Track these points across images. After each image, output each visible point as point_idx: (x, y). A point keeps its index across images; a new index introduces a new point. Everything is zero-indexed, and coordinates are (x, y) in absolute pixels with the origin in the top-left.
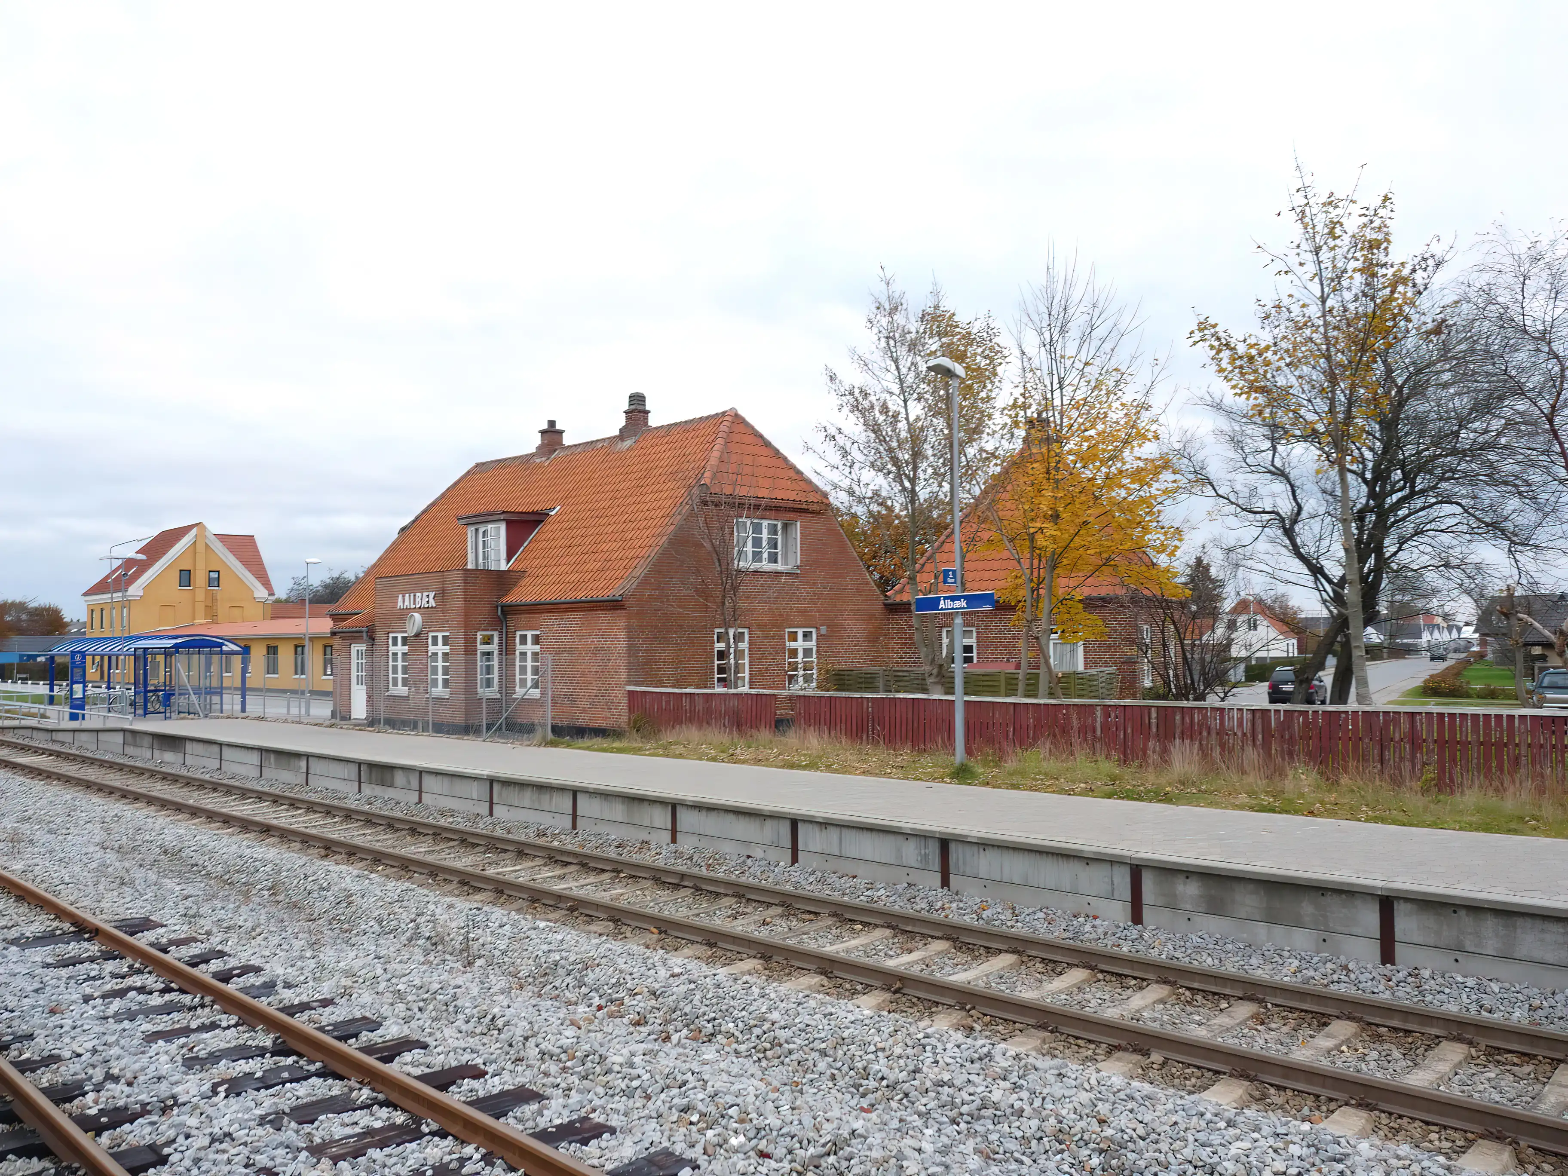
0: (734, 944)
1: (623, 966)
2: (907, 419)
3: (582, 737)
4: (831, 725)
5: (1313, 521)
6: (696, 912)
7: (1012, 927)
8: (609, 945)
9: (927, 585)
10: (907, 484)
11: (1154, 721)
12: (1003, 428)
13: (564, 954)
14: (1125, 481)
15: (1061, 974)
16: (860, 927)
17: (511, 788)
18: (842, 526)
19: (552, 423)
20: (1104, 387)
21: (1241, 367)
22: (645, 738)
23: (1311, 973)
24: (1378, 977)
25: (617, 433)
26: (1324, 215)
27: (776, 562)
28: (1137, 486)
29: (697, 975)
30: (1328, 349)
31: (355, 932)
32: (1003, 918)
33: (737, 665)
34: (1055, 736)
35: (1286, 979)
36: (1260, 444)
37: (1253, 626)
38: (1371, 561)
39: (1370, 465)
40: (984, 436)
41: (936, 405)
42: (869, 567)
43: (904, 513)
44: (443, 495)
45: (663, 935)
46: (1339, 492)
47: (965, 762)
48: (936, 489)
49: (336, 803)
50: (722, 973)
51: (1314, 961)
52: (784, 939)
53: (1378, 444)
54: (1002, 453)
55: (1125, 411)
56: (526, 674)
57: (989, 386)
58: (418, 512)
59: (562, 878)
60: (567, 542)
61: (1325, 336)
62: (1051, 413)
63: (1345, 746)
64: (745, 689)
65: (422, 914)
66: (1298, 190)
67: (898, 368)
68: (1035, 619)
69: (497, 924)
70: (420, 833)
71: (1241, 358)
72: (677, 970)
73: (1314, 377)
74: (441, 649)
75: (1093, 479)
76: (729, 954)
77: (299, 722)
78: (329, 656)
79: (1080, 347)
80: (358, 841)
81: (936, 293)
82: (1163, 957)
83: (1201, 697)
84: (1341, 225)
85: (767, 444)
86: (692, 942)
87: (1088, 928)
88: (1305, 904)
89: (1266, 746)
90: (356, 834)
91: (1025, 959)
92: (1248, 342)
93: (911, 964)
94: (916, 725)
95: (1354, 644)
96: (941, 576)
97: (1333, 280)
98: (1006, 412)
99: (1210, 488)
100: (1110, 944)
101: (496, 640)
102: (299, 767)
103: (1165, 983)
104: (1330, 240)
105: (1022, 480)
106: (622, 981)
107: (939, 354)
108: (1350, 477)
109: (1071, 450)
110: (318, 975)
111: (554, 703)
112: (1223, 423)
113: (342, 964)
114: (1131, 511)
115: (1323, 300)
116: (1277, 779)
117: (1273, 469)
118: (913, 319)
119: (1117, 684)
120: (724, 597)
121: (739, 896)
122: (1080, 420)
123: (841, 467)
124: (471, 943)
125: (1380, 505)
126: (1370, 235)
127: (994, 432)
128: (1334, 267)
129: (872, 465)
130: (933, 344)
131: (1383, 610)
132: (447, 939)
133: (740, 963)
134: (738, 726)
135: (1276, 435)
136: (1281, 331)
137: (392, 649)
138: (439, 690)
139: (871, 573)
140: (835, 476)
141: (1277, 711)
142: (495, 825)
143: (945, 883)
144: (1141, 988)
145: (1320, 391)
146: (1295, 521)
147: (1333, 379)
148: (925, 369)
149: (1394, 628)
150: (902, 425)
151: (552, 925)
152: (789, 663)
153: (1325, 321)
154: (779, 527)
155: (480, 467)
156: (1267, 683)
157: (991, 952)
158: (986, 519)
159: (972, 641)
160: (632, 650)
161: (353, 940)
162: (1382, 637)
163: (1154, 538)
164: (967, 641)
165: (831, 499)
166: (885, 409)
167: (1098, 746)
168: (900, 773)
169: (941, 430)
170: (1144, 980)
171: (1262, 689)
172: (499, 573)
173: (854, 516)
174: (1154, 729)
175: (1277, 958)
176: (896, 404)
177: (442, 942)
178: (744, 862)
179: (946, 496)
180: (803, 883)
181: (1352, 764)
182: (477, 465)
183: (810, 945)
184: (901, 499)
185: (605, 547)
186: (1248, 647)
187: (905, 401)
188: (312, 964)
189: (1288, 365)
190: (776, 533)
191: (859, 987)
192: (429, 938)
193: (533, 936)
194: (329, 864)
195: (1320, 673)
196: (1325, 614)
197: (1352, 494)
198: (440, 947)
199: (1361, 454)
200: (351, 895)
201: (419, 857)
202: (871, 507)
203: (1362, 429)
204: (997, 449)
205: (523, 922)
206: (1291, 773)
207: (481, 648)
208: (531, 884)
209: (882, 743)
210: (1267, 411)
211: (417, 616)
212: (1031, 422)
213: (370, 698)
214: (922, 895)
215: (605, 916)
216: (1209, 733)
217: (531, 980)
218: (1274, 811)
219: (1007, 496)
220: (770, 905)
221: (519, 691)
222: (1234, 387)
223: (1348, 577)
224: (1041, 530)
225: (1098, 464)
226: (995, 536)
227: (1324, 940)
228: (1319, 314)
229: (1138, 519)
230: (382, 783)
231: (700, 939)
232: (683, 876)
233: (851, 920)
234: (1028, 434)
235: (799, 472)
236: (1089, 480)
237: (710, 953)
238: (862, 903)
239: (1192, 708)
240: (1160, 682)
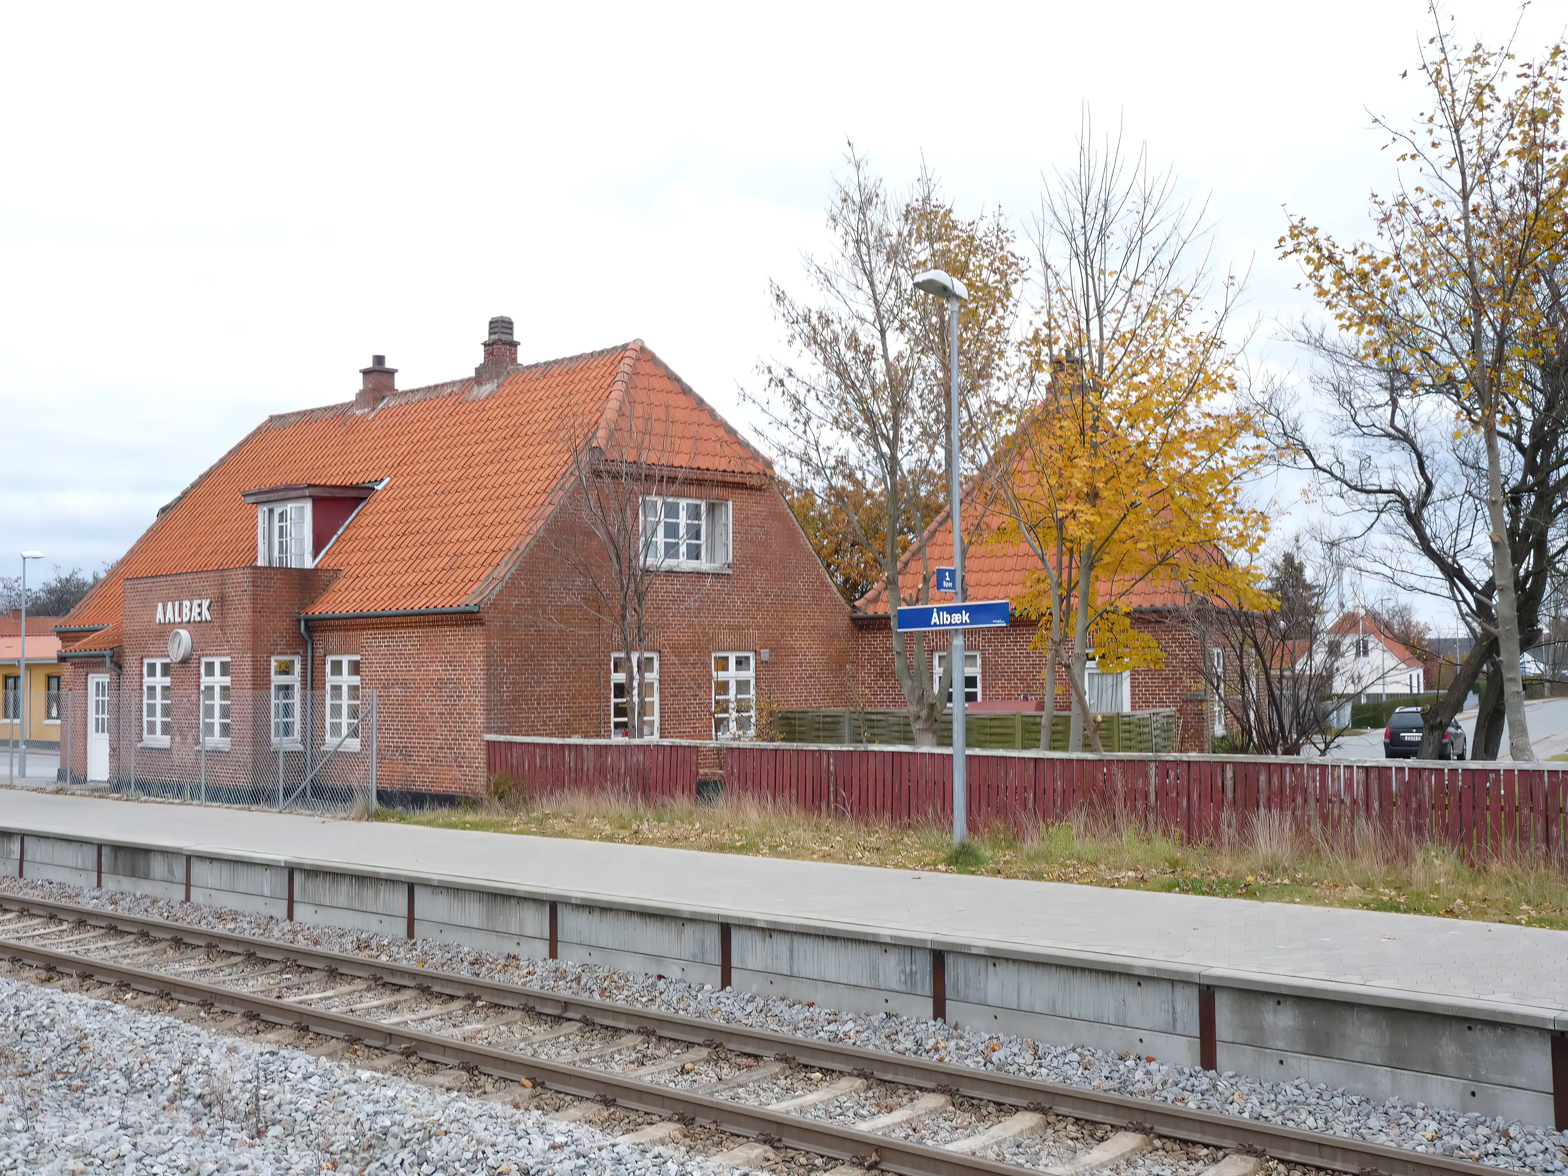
0: (640, 1101)
1: (482, 1134)
2: (885, 356)
3: (421, 807)
4: (776, 789)
5: (1447, 503)
6: (586, 1055)
7: (1033, 1074)
8: (462, 1105)
9: (914, 592)
10: (885, 448)
11: (1229, 783)
12: (1021, 369)
13: (397, 1117)
14: (1189, 446)
15: (1102, 1139)
16: (818, 1075)
17: (319, 880)
18: (791, 507)
19: (379, 360)
20: (1159, 315)
21: (1350, 288)
22: (513, 808)
23: (1456, 1141)
24: (1552, 1149)
25: (472, 374)
26: (1468, 75)
27: (698, 557)
28: (1204, 453)
29: (587, 1146)
30: (1471, 263)
31: (90, 1090)
32: (1020, 1060)
33: (642, 703)
34: (1091, 804)
35: (1420, 1149)
36: (1375, 397)
37: (1363, 650)
38: (1529, 561)
39: (1528, 426)
40: (994, 381)
41: (926, 337)
42: (829, 566)
43: (878, 490)
44: (222, 461)
45: (539, 1089)
46: (1484, 463)
47: (967, 841)
48: (925, 455)
49: (64, 903)
50: (624, 1142)
51: (1461, 1121)
52: (712, 1094)
53: (1540, 396)
54: (1018, 405)
55: (1189, 349)
56: (339, 715)
57: (1000, 312)
58: (187, 485)
59: (393, 1008)
60: (401, 529)
61: (1468, 244)
62: (1085, 351)
63: (1496, 820)
64: (655, 739)
65: (191, 1062)
66: (1432, 41)
67: (872, 284)
68: (1065, 639)
69: (299, 1075)
70: (188, 945)
71: (1350, 275)
72: (560, 1139)
73: (1451, 304)
74: (218, 680)
75: (1146, 442)
76: (633, 1116)
77: (11, 787)
78: (54, 692)
79: (1127, 258)
80: (96, 957)
81: (925, 180)
82: (1246, 1115)
83: (1294, 749)
84: (1492, 89)
85: (686, 391)
86: (581, 1099)
87: (1139, 1075)
88: (1444, 1041)
89: (1385, 816)
90: (92, 947)
91: (1052, 1119)
92: (1359, 254)
93: (892, 1128)
94: (896, 789)
95: (1507, 675)
96: (933, 580)
97: (1479, 167)
98: (1024, 347)
99: (1306, 457)
100: (1171, 1098)
101: (297, 668)
102: (10, 852)
103: (1248, 1152)
104: (1476, 111)
105: (1046, 443)
106: (480, 1155)
107: (929, 265)
108: (1501, 442)
109: (1114, 403)
110: (32, 1156)
111: (381, 758)
112: (1323, 365)
113: (69, 1139)
114: (1198, 489)
115: (1465, 195)
116: (1401, 863)
117: (1393, 432)
118: (893, 216)
119: (1177, 733)
120: (624, 608)
121: (647, 1033)
122: (1127, 361)
123: (792, 424)
124: (262, 1103)
125: (1542, 482)
126: (1533, 103)
127: (1007, 376)
128: (1481, 148)
129: (836, 421)
130: (921, 252)
131: (1544, 626)
132: (227, 1097)
133: (649, 1129)
134: (644, 792)
135: (1398, 384)
136: (1407, 239)
137: (147, 681)
138: (216, 740)
139: (832, 575)
140: (784, 437)
141: (1400, 770)
142: (295, 933)
143: (939, 1012)
144: (1215, 1161)
145: (1460, 323)
146: (1423, 504)
147: (1478, 309)
148: (910, 286)
149: (1560, 653)
150: (878, 365)
151: (378, 1075)
152: (717, 702)
153: (1467, 225)
154: (703, 508)
155: (277, 423)
156: (1383, 731)
157: (1003, 1109)
158: (996, 498)
159: (975, 671)
160: (492, 681)
161: (88, 1102)
162: (1542, 666)
163: (1229, 527)
164: (970, 671)
165: (777, 469)
166: (854, 342)
167: (1151, 817)
168: (875, 858)
169: (934, 373)
170: (1218, 1148)
171: (1376, 737)
172: (302, 573)
173: (809, 493)
174: (1229, 794)
175: (1406, 1118)
176: (868, 336)
177: (220, 1102)
178: (654, 985)
179: (940, 466)
180: (738, 1014)
181: (1505, 844)
182: (272, 419)
183: (749, 1102)
184: (877, 470)
185: (454, 536)
186: (1356, 679)
187: (883, 332)
188: (24, 1140)
189: (1414, 286)
190: (698, 516)
191: (819, 1162)
192: (200, 1097)
193: (353, 1092)
194: (53, 992)
195: (1458, 717)
196: (1463, 632)
197: (1504, 466)
198: (216, 1110)
199: (1516, 410)
200: (86, 1037)
201: (186, 979)
202: (833, 482)
203: (1519, 376)
204: (1011, 399)
205: (337, 1072)
206: (1419, 857)
207: (277, 680)
208: (350, 1017)
209: (849, 816)
210: (1385, 350)
211: (184, 634)
212: (1059, 362)
213: (115, 752)
214: (906, 1030)
215: (456, 1062)
216: (1305, 800)
217: (348, 1155)
218: (1397, 910)
219: (1025, 466)
220: (690, 1045)
221: (331, 742)
222: (1340, 316)
223: (1498, 583)
224: (1073, 514)
225: (1151, 422)
226: (1009, 522)
227: (1473, 1094)
228: (1458, 215)
229: (1207, 500)
230: (132, 873)
231: (591, 1095)
232: (566, 1005)
233: (806, 1066)
234: (1055, 378)
235: (731, 432)
236: (1139, 445)
237: (606, 1114)
238: (820, 1042)
239: (1282, 766)
240: (1237, 728)
